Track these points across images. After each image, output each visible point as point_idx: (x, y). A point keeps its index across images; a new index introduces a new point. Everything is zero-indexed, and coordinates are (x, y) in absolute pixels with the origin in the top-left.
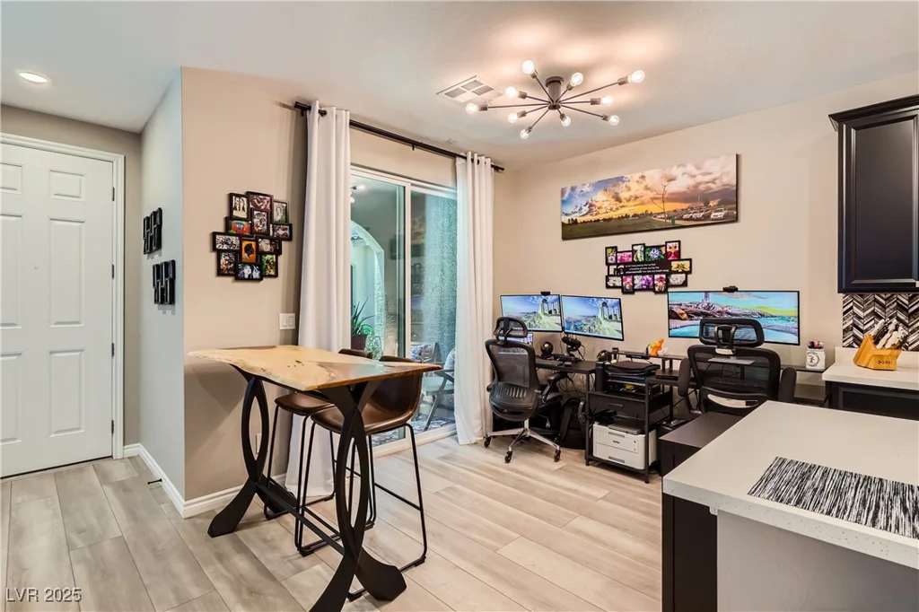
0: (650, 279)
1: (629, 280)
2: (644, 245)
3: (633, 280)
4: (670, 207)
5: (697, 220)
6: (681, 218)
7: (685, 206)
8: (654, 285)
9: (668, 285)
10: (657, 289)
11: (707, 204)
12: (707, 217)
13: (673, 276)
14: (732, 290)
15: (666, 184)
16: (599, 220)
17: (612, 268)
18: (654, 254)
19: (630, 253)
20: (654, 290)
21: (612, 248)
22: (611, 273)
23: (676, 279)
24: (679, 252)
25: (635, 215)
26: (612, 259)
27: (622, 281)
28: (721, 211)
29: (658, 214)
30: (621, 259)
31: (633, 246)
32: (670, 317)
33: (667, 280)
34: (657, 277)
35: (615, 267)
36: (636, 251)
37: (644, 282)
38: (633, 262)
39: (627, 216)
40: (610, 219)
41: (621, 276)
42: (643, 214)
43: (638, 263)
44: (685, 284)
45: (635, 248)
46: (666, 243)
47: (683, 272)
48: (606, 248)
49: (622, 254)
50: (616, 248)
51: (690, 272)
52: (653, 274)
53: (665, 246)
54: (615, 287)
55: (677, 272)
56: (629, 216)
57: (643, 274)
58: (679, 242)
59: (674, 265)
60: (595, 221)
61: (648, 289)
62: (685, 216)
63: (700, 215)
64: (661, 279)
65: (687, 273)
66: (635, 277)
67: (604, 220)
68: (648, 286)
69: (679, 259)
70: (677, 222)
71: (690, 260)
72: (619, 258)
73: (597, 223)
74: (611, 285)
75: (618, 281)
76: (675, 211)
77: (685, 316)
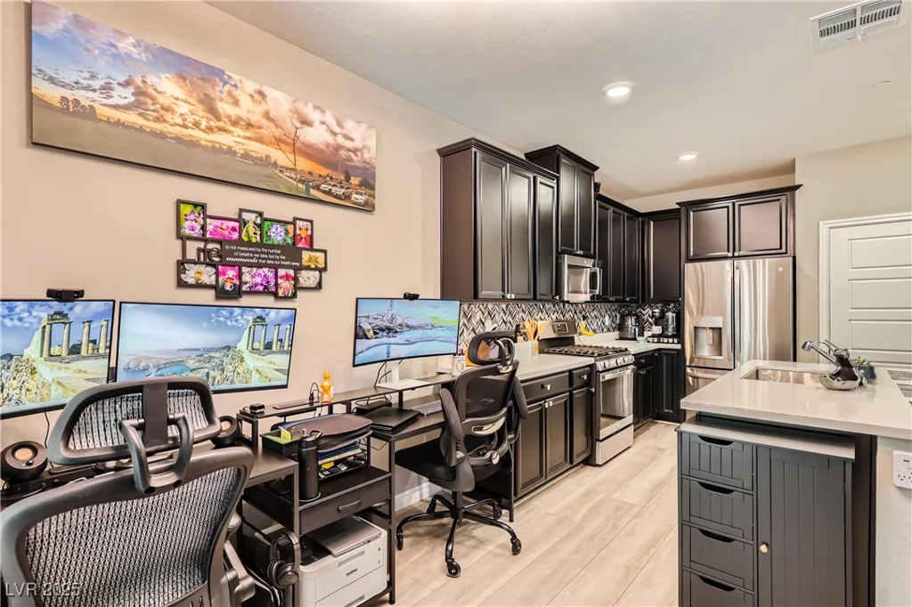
0: (271, 275)
1: (231, 273)
2: (260, 214)
3: (240, 275)
4: (304, 164)
5: (337, 197)
6: (317, 188)
7: (324, 172)
8: (276, 285)
9: (296, 288)
10: (280, 294)
11: (348, 179)
12: (347, 197)
13: (304, 273)
14: (413, 297)
15: (299, 125)
16: (162, 136)
17: (192, 248)
18: (277, 235)
19: (236, 224)
20: (275, 295)
21: (196, 205)
22: (191, 255)
23: (308, 278)
24: (311, 237)
25: (246, 156)
26: (191, 226)
27: (217, 274)
28: (361, 194)
29: (287, 169)
30: (214, 232)
31: (241, 211)
32: (357, 337)
33: (296, 279)
34: (281, 272)
35: (201, 245)
36: (245, 223)
37: (258, 280)
38: (240, 241)
39: (230, 152)
40: (194, 144)
41: (214, 266)
42: (261, 159)
43: (250, 244)
44: (319, 286)
45: (246, 216)
46: (295, 219)
47: (316, 269)
48: (180, 202)
49: (218, 223)
50: (203, 206)
51: (325, 269)
52: (276, 268)
53: (294, 223)
54: (199, 286)
55: (308, 268)
56: (235, 153)
57: (260, 266)
58: (311, 222)
59: (306, 255)
60: (153, 133)
61: (266, 292)
62: (323, 187)
63: (340, 191)
64: (287, 277)
65: (322, 270)
66: (245, 269)
67: (178, 139)
68: (266, 287)
69: (311, 249)
70: (314, 192)
71: (325, 252)
72: (210, 228)
73: (160, 142)
74: (191, 281)
75: (208, 275)
76: (310, 173)
77: (371, 332)
